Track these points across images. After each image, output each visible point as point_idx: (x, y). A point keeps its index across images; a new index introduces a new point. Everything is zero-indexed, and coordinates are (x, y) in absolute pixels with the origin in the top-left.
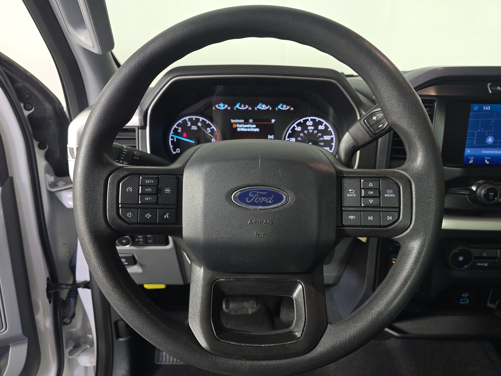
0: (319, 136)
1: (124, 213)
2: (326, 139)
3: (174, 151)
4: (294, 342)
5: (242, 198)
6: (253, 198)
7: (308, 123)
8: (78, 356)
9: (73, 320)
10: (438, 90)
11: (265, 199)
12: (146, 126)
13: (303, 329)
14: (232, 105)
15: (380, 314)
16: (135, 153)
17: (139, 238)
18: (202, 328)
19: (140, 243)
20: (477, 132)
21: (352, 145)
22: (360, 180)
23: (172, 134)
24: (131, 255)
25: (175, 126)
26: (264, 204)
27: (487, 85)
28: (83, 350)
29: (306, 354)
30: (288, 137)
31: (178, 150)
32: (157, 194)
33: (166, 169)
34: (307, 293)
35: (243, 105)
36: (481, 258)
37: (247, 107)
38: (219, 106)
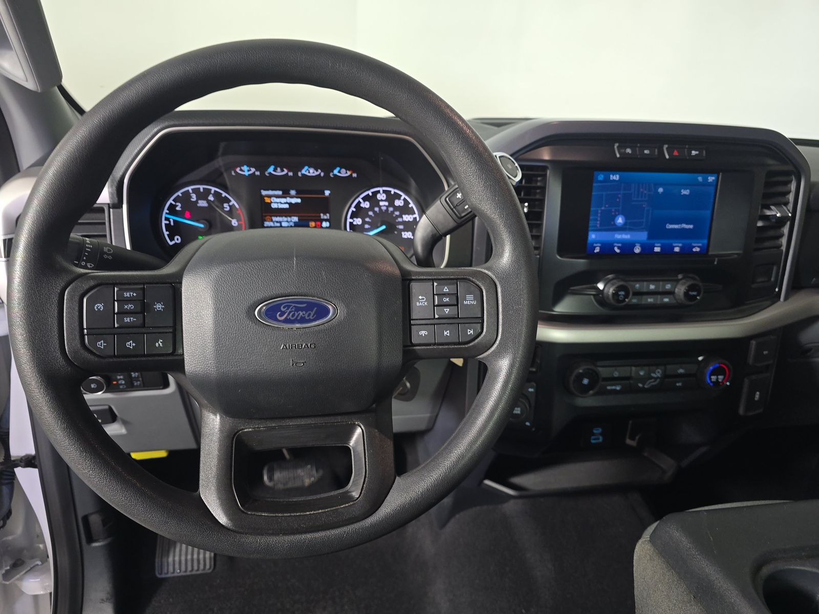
0: (396, 215)
1: (93, 343)
2: (407, 220)
3: (171, 241)
4: (349, 504)
5: (271, 313)
6: (287, 314)
7: (379, 197)
8: (21, 579)
9: (8, 522)
10: (553, 153)
11: (303, 314)
12: (122, 204)
13: (363, 486)
14: (262, 168)
15: (462, 456)
16: (106, 249)
17: (117, 380)
18: (219, 499)
19: (121, 387)
20: (601, 210)
21: (431, 234)
22: (432, 283)
23: (166, 213)
24: (107, 407)
25: (171, 201)
26: (303, 320)
27: (614, 146)
28: (29, 568)
29: (366, 518)
30: (351, 218)
31: (178, 239)
32: (142, 312)
33: (155, 275)
34: (369, 439)
35: (279, 169)
36: (613, 379)
37: (286, 171)
38: (241, 170)
